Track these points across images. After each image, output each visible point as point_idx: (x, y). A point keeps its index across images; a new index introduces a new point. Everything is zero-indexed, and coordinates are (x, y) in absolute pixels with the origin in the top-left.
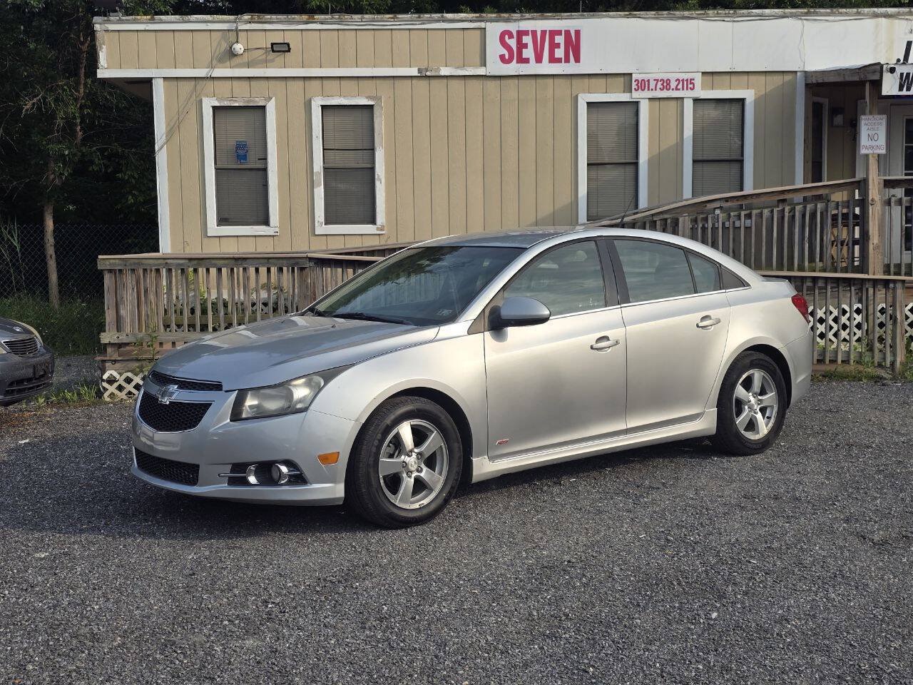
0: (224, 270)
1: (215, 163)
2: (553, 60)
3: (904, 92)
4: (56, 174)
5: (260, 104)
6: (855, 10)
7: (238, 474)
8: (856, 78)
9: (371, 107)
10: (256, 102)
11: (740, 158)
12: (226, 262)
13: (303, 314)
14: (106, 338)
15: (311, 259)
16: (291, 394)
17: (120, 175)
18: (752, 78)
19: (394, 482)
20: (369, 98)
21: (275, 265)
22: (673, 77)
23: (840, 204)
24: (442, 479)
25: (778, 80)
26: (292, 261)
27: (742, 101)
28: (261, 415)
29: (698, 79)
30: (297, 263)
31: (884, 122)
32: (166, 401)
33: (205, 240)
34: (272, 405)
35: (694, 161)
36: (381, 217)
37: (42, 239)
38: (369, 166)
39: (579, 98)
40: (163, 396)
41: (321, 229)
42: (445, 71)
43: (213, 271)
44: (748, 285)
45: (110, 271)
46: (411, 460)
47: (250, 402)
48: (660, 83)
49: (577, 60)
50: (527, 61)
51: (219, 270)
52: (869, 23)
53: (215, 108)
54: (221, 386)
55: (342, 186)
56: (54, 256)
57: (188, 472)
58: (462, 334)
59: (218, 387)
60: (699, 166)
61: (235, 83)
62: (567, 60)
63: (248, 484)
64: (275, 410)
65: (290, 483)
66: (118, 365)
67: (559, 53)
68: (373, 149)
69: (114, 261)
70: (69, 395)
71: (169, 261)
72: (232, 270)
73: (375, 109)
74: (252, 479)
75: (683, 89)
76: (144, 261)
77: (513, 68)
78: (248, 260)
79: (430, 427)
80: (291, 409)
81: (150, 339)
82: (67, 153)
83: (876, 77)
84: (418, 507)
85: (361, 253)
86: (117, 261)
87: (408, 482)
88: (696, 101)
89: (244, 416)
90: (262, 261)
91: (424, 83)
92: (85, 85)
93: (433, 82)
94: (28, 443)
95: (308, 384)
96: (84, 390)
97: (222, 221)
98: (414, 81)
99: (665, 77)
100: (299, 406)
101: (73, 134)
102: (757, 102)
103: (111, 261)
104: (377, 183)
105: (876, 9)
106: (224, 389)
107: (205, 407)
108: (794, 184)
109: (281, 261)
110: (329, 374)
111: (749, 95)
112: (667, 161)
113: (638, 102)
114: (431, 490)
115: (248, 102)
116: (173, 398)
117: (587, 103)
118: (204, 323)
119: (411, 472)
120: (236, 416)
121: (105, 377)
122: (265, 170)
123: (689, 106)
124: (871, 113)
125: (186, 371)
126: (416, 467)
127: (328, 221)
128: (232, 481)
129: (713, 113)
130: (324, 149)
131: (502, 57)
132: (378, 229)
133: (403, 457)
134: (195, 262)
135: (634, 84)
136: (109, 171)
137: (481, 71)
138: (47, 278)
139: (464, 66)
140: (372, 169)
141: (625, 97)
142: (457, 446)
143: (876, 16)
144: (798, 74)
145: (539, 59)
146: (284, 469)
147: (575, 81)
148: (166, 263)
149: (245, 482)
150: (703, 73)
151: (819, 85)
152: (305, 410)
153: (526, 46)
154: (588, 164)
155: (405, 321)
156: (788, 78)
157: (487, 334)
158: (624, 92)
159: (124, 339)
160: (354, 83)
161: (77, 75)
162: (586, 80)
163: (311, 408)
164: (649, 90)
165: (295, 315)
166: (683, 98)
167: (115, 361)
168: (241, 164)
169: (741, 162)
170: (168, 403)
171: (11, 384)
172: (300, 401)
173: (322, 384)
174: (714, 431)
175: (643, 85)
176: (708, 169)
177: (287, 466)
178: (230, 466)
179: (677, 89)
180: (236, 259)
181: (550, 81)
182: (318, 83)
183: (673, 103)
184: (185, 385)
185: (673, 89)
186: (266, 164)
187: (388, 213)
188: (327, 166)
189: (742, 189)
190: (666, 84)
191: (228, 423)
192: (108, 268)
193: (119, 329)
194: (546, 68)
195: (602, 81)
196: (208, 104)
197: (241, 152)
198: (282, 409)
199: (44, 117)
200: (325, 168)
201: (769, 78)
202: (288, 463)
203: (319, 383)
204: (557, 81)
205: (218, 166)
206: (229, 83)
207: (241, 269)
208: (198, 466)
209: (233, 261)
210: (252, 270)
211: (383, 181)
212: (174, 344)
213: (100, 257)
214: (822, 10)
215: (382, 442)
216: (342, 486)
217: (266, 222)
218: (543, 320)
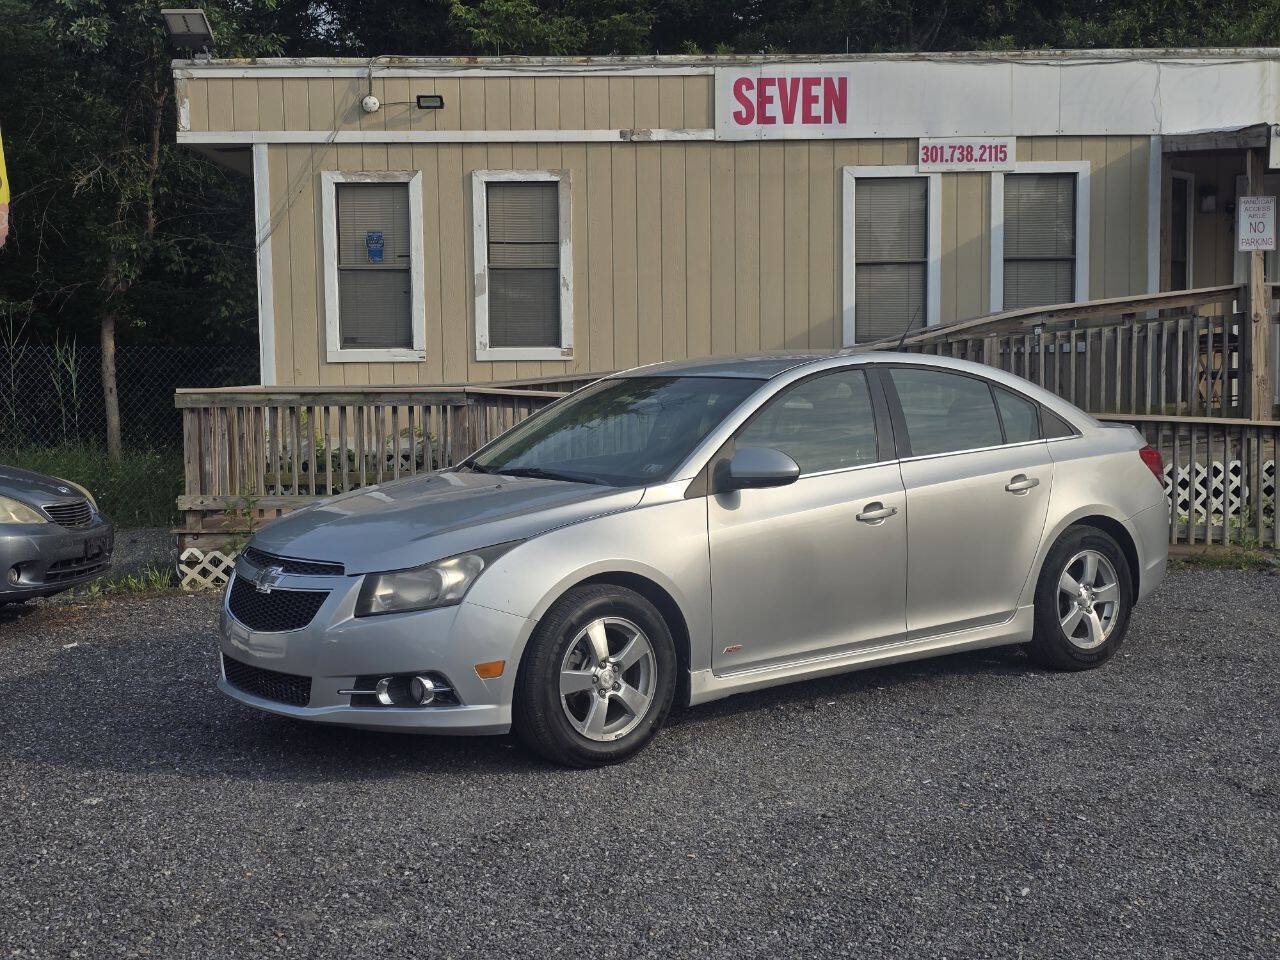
0: (349, 410)
1: (339, 262)
2: (808, 118)
4: (120, 276)
5: (402, 180)
6: (1232, 50)
7: (365, 688)
8: (1233, 145)
9: (556, 183)
10: (396, 177)
11: (1072, 256)
12: (354, 398)
13: (457, 470)
14: (184, 503)
15: (469, 395)
16: (439, 580)
17: (209, 277)
18: (1087, 144)
19: (581, 704)
20: (552, 172)
21: (419, 402)
22: (976, 142)
23: (1210, 320)
24: (648, 699)
25: (1124, 147)
26: (443, 398)
27: (1073, 176)
28: (397, 608)
29: (1012, 146)
30: (450, 401)
31: (1272, 206)
32: (267, 589)
33: (324, 368)
34: (413, 596)
35: (1006, 260)
36: (567, 338)
37: (99, 366)
38: (552, 266)
39: (845, 172)
40: (262, 582)
41: (485, 353)
42: (658, 135)
43: (334, 410)
44: (1079, 433)
45: (192, 410)
46: (605, 673)
47: (382, 590)
48: (957, 152)
49: (842, 119)
50: (772, 120)
51: (343, 409)
52: (1252, 69)
53: (338, 185)
54: (343, 568)
55: (513, 294)
56: (115, 390)
57: (296, 688)
58: (677, 498)
59: (337, 569)
60: (1012, 267)
61: (367, 151)
62: (828, 120)
63: (378, 704)
64: (418, 602)
65: (435, 704)
66: (201, 540)
67: (817, 110)
68: (557, 243)
69: (197, 396)
70: (133, 582)
71: (273, 397)
72: (361, 409)
73: (563, 190)
74: (384, 698)
75: (990, 160)
76: (238, 397)
77: (753, 130)
78: (382, 397)
79: (630, 627)
80: (440, 601)
81: (245, 503)
82: (134, 247)
83: (1261, 144)
84: (613, 739)
85: (539, 387)
86: (202, 396)
87: (601, 704)
88: (1009, 176)
89: (374, 610)
90: (403, 397)
91: (628, 152)
92: (161, 153)
93: (641, 149)
94: (77, 647)
95: (461, 567)
96: (154, 575)
97: (347, 342)
98: (615, 149)
99: (965, 142)
100: (450, 596)
101: (143, 222)
102: (1093, 177)
103: (194, 396)
104: (563, 290)
105: (1261, 49)
106: (347, 572)
107: (320, 597)
108: (1146, 292)
109: (428, 397)
110: (492, 553)
111: (1082, 168)
112: (967, 260)
113: (927, 178)
114: (633, 715)
115: (384, 177)
116: (276, 584)
117: (857, 179)
118: (320, 482)
119: (605, 690)
120: (363, 610)
121: (183, 557)
122: (407, 271)
123: (998, 182)
124: (1254, 194)
125: (295, 547)
126: (611, 682)
127: (495, 342)
128: (357, 701)
129: (1032, 193)
130: (489, 243)
131: (737, 116)
132: (563, 354)
133: (593, 669)
134: (309, 398)
135: (921, 155)
136: (194, 270)
137: (708, 135)
138: (105, 420)
139: (682, 129)
140: (557, 270)
141: (908, 171)
142: (669, 655)
143: (1262, 58)
144: (1152, 139)
145: (789, 118)
146: (429, 684)
147: (840, 149)
148: (269, 400)
149: (374, 702)
150: (1018, 137)
151: (1180, 154)
152: (458, 602)
153: (770, 100)
154: (857, 264)
156: (1137, 144)
157: (712, 498)
158: (907, 164)
159: (210, 504)
160: (532, 151)
161: (148, 139)
162: (854, 147)
163: (466, 600)
164: (942, 161)
165: (446, 471)
166: (990, 172)
167: (197, 535)
168: (375, 262)
169: (1072, 261)
170: (269, 591)
171: (54, 566)
172: (452, 589)
173: (482, 566)
174: (1029, 637)
175: (934, 154)
176: (1025, 272)
177: (432, 680)
178: (354, 680)
179: (981, 160)
180: (366, 394)
181: (805, 148)
182: (481, 151)
183: (978, 179)
184: (293, 566)
185: (976, 160)
186: (409, 263)
187: (577, 332)
188: (493, 265)
189: (1073, 300)
190: (967, 153)
191: (352, 620)
192: (190, 405)
193: (203, 491)
194: (798, 130)
195: (877, 148)
196: (329, 180)
197: (373, 246)
198: (427, 600)
199: (104, 197)
200: (489, 269)
201: (1111, 144)
202: (434, 676)
203: (478, 565)
204: (814, 148)
205: (343, 266)
206: (358, 150)
207: (373, 408)
208: (310, 679)
209: (362, 397)
210: (388, 410)
211: (571, 286)
212: (279, 511)
213: (178, 390)
214: (1186, 50)
215: (564, 647)
216: (508, 708)
217: (408, 344)
218: (790, 479)
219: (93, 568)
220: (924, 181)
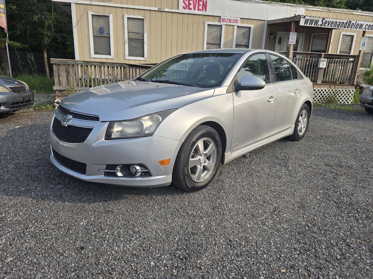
0: (97, 66)
1: (93, 34)
2: (199, 9)
3: (306, 25)
4: (47, 41)
5: (108, 15)
6: (282, 3)
7: (110, 170)
8: (289, 21)
9: (143, 19)
10: (106, 14)
11: (248, 45)
12: (98, 63)
13: (135, 80)
14: (55, 88)
15: (127, 64)
16: (142, 124)
17: (66, 43)
18: (254, 21)
19: (194, 170)
20: (142, 16)
22: (232, 19)
24: (214, 164)
25: (260, 22)
26: (121, 65)
27: (250, 28)
28: (124, 137)
29: (239, 20)
30: (122, 66)
31: (296, 34)
32: (66, 124)
33: (90, 59)
34: (130, 131)
35: (236, 45)
36: (146, 55)
37: (44, 60)
38: (142, 38)
39: (205, 22)
41: (127, 57)
42: (166, 10)
43: (93, 67)
44: (303, 78)
45: (55, 64)
46: (202, 158)
47: (117, 129)
48: (228, 20)
49: (206, 10)
50: (191, 9)
51: (95, 66)
52: (286, 7)
53: (92, 15)
54: (99, 118)
55: (134, 45)
56: (47, 65)
57: (81, 168)
58: (224, 93)
59: (97, 119)
61: (99, 7)
62: (203, 10)
63: (117, 176)
64: (133, 134)
65: (141, 176)
66: (60, 97)
67: (201, 7)
68: (143, 34)
69: (57, 61)
70: (43, 107)
71: (77, 62)
72: (100, 67)
73: (145, 20)
74: (119, 174)
75: (235, 23)
76: (68, 61)
77: (187, 11)
78: (105, 64)
79: (210, 141)
80: (141, 134)
81: (71, 89)
82: (49, 34)
83: (298, 20)
84: (204, 180)
86: (58, 61)
87: (200, 168)
88: (238, 27)
89: (113, 136)
90: (110, 64)
91: (160, 13)
92: (54, 15)
93: (163, 13)
94: (19, 128)
95: (151, 119)
96: (48, 106)
97: (96, 53)
98: (157, 12)
99: (230, 18)
100: (147, 132)
101: (51, 29)
102: (254, 28)
103: (56, 61)
104: (145, 44)
105: (288, 4)
106: (101, 120)
107: (89, 130)
109: (117, 64)
110: (165, 113)
111: (252, 26)
113: (222, 25)
114: (209, 170)
115: (103, 14)
116: (70, 123)
117: (208, 24)
118: (90, 84)
119: (201, 164)
120: (108, 136)
121: (56, 101)
122: (109, 37)
123: (236, 27)
124: (293, 32)
126: (204, 161)
127: (129, 55)
128: (107, 174)
129: (242, 31)
130: (128, 32)
131: (184, 7)
132: (145, 59)
133: (198, 157)
134: (87, 63)
135: (221, 20)
136: (63, 41)
137: (177, 11)
138: (46, 72)
139: (172, 9)
140: (143, 39)
141: (218, 24)
142: (221, 150)
143: (288, 6)
144: (266, 21)
145: (194, 9)
146: (138, 168)
147: (205, 17)
148: (76, 63)
149: (115, 175)
150: (241, 18)
151: (271, 25)
152: (151, 135)
153: (191, 4)
154: (207, 44)
155: (194, 85)
156: (263, 22)
157: (234, 93)
158: (218, 22)
159: (61, 88)
160: (138, 11)
161: (51, 11)
162: (208, 17)
163: (155, 134)
164: (225, 22)
165: (132, 81)
166: (234, 25)
167: (59, 96)
168: (101, 35)
170: (67, 126)
171: (13, 104)
172: (147, 129)
173: (161, 120)
174: (293, 133)
175: (224, 20)
177: (140, 167)
178: (105, 166)
179: (233, 22)
180: (101, 63)
181: (197, 16)
182: (126, 10)
183: (232, 27)
184: (77, 116)
186: (110, 35)
187: (148, 54)
188: (129, 37)
190: (230, 21)
191: (103, 141)
192: (54, 63)
193: (60, 85)
194: (196, 12)
195: (212, 18)
196: (90, 13)
197: (101, 31)
198: (137, 134)
199: (41, 23)
200: (128, 38)
201: (258, 21)
202: (141, 165)
203: (159, 119)
204: (200, 16)
205: (94, 35)
206: (97, 7)
207: (103, 66)
208: (86, 164)
210: (106, 67)
213: (51, 59)
214: (274, 2)
215: (191, 151)
216: (171, 176)
217: (110, 55)
218: (260, 88)
219: (27, 104)
220: (221, 26)
